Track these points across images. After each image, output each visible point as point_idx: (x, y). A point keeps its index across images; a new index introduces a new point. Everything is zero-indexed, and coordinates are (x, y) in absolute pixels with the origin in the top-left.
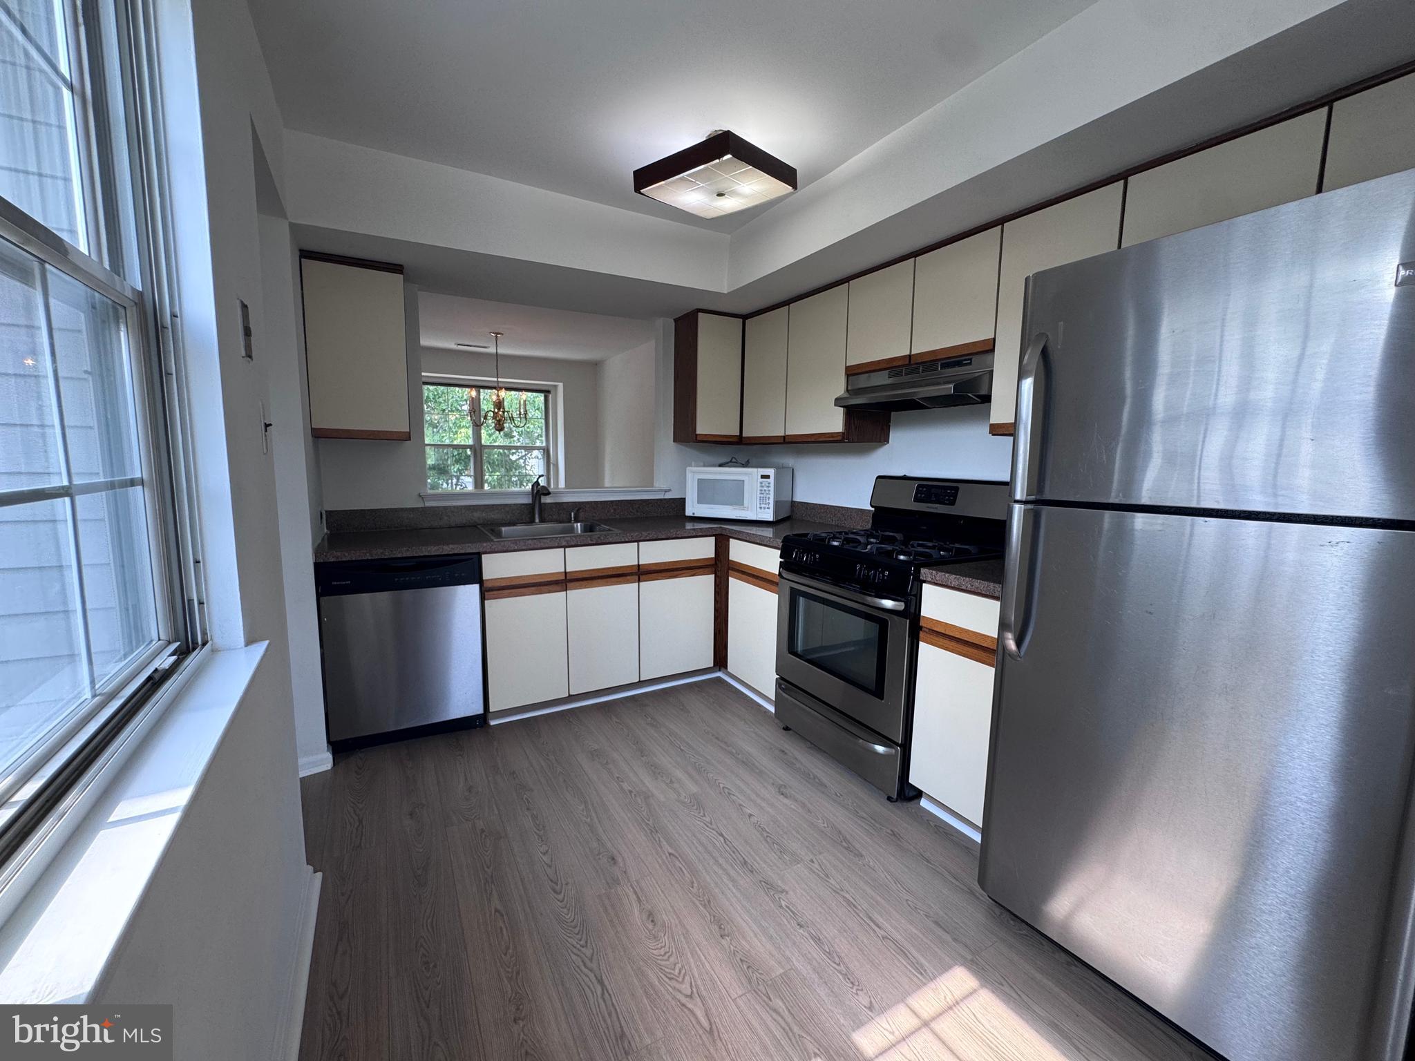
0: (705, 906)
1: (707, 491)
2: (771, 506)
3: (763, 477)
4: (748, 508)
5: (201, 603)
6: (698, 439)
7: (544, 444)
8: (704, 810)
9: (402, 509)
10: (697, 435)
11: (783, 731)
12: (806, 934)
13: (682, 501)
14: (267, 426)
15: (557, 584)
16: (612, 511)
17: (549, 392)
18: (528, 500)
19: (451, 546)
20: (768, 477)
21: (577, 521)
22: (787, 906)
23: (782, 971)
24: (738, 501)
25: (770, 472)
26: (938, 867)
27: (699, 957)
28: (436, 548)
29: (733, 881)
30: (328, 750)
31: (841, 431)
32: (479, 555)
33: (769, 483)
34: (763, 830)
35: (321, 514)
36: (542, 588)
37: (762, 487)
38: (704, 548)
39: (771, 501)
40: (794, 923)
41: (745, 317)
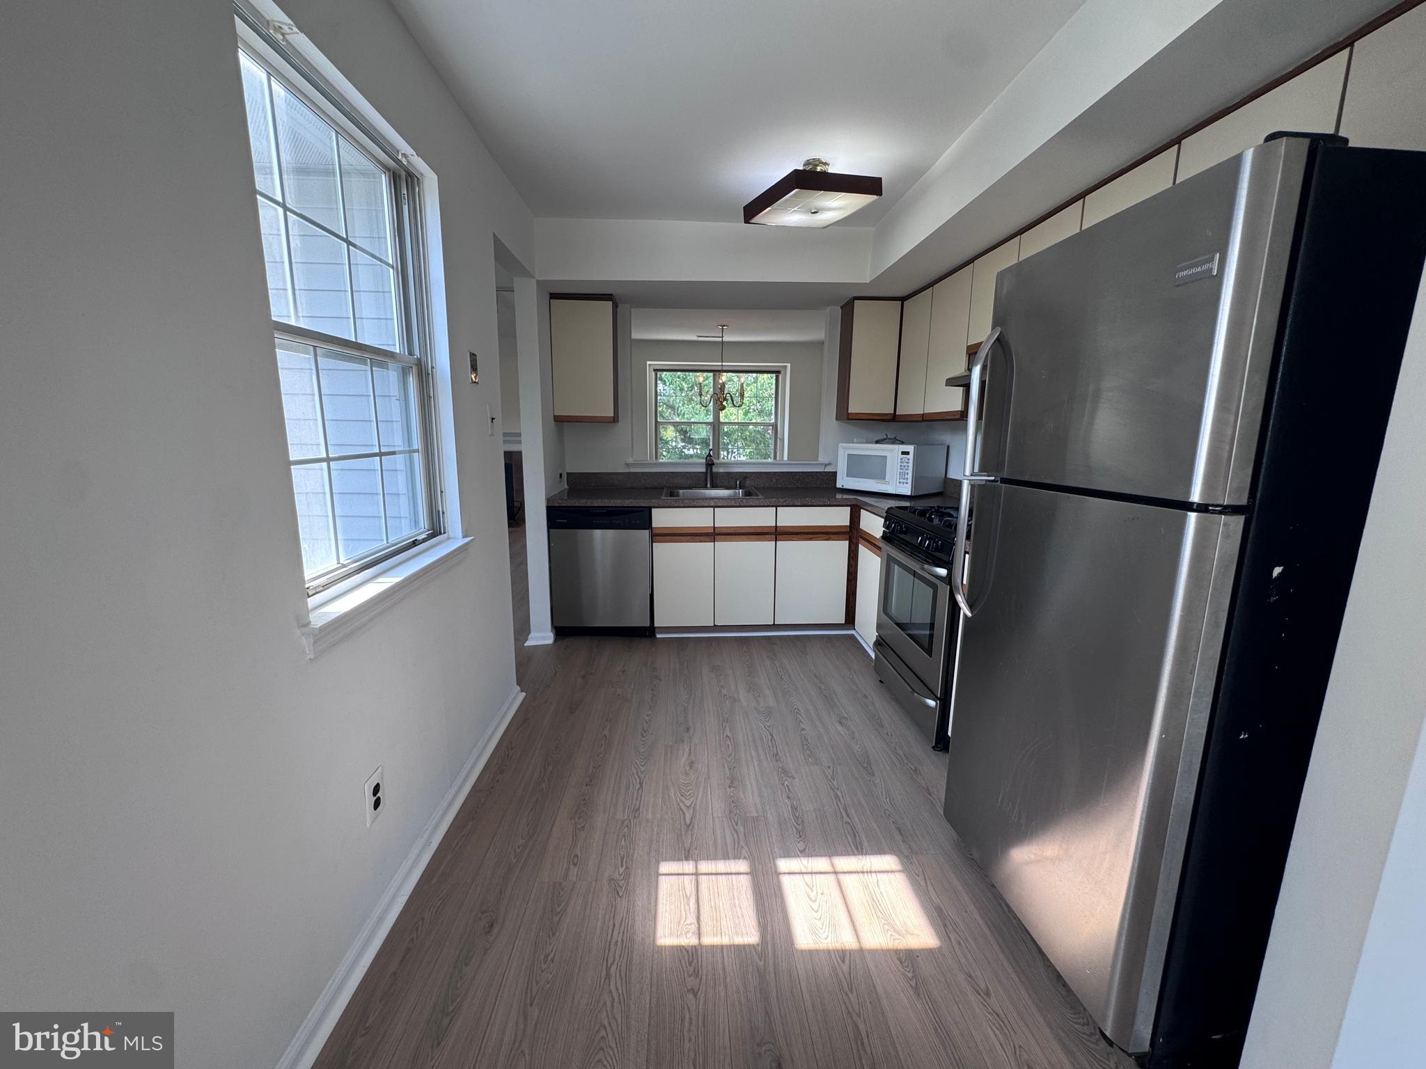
0: (730, 769)
1: (857, 465)
2: (910, 481)
3: (903, 453)
4: (889, 482)
5: (443, 513)
6: (850, 417)
7: (773, 421)
8: (770, 717)
9: (614, 474)
10: (848, 414)
11: (878, 682)
12: (789, 803)
13: (834, 474)
14: (493, 419)
15: (707, 535)
16: (774, 480)
17: (779, 372)
18: (703, 470)
19: (630, 500)
20: (907, 453)
21: (740, 488)
22: (787, 785)
23: (756, 815)
24: (881, 476)
25: (910, 448)
26: (935, 799)
27: (707, 791)
28: (620, 501)
29: (760, 761)
30: (552, 631)
31: (960, 409)
32: (650, 509)
33: (908, 459)
34: (806, 740)
35: (561, 475)
36: (696, 538)
37: (902, 462)
38: (838, 516)
39: (910, 476)
40: (785, 795)
41: (903, 299)
